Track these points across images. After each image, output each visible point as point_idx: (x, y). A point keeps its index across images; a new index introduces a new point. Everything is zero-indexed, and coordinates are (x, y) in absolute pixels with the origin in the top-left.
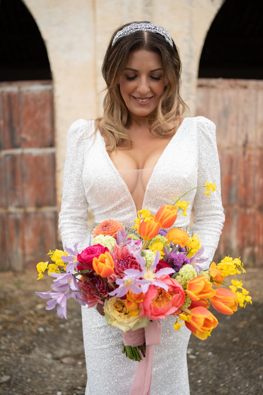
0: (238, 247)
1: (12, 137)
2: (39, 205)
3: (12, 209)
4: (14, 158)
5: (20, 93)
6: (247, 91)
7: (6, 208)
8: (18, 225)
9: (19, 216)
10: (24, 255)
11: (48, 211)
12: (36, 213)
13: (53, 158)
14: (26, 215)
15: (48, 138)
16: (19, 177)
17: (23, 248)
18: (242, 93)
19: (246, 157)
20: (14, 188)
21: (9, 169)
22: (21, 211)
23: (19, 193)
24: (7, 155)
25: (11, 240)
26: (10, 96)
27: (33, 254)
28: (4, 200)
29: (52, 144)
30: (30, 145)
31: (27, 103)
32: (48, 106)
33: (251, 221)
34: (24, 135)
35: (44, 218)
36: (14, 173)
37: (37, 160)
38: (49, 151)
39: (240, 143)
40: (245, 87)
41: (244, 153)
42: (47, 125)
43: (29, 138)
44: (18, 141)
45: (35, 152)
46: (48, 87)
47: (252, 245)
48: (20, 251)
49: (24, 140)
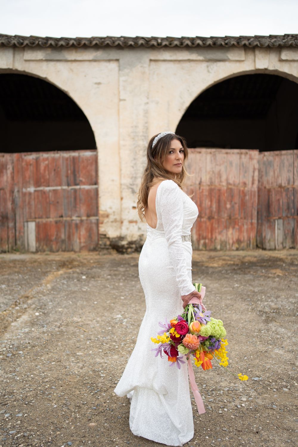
0: (197, 239)
1: (75, 179)
2: (88, 216)
3: (74, 218)
4: (75, 191)
5: (79, 156)
6: (201, 155)
7: (71, 217)
8: (77, 226)
9: (78, 222)
10: (80, 243)
11: (93, 219)
12: (87, 220)
13: (97, 191)
14: (82, 221)
15: (94, 180)
16: (78, 201)
17: (80, 239)
18: (198, 156)
19: (201, 190)
20: (75, 207)
21: (73, 196)
22: (79, 219)
23: (78, 209)
24: (72, 189)
25: (73, 234)
26: (74, 158)
27: (85, 242)
28: (70, 213)
29: (96, 183)
30: (84, 184)
31: (83, 162)
32: (94, 163)
33: (204, 225)
34: (81, 179)
35: (91, 223)
36: (75, 198)
37: (88, 191)
38: (94, 187)
39: (198, 182)
40: (200, 153)
41: (200, 188)
42: (94, 173)
43: (84, 180)
44: (78, 182)
45: (87, 187)
46: (95, 153)
47: (205, 238)
48: (78, 241)
49: (81, 181)
